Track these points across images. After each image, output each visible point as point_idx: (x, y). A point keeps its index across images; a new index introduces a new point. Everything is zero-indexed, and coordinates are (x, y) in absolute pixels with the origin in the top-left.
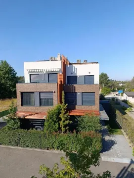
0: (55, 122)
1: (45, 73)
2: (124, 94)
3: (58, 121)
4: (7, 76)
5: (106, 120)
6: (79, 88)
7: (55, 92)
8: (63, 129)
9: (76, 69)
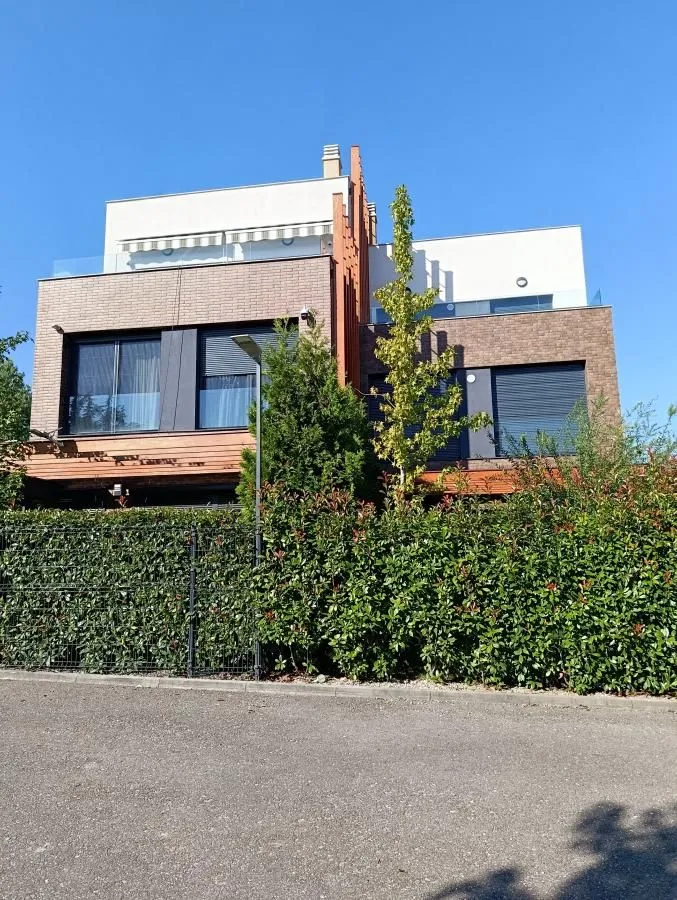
9: (449, 275)
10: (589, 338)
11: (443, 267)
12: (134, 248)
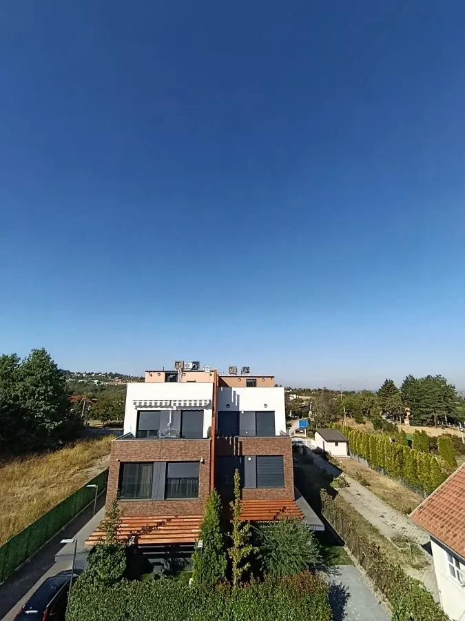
0: (219, 553)
1: (175, 408)
2: (316, 434)
3: (224, 549)
4: (41, 389)
5: (318, 529)
6: (251, 447)
7: (203, 463)
8: (237, 572)
9: (238, 396)
10: (285, 447)
11: (237, 393)
12: (138, 404)
